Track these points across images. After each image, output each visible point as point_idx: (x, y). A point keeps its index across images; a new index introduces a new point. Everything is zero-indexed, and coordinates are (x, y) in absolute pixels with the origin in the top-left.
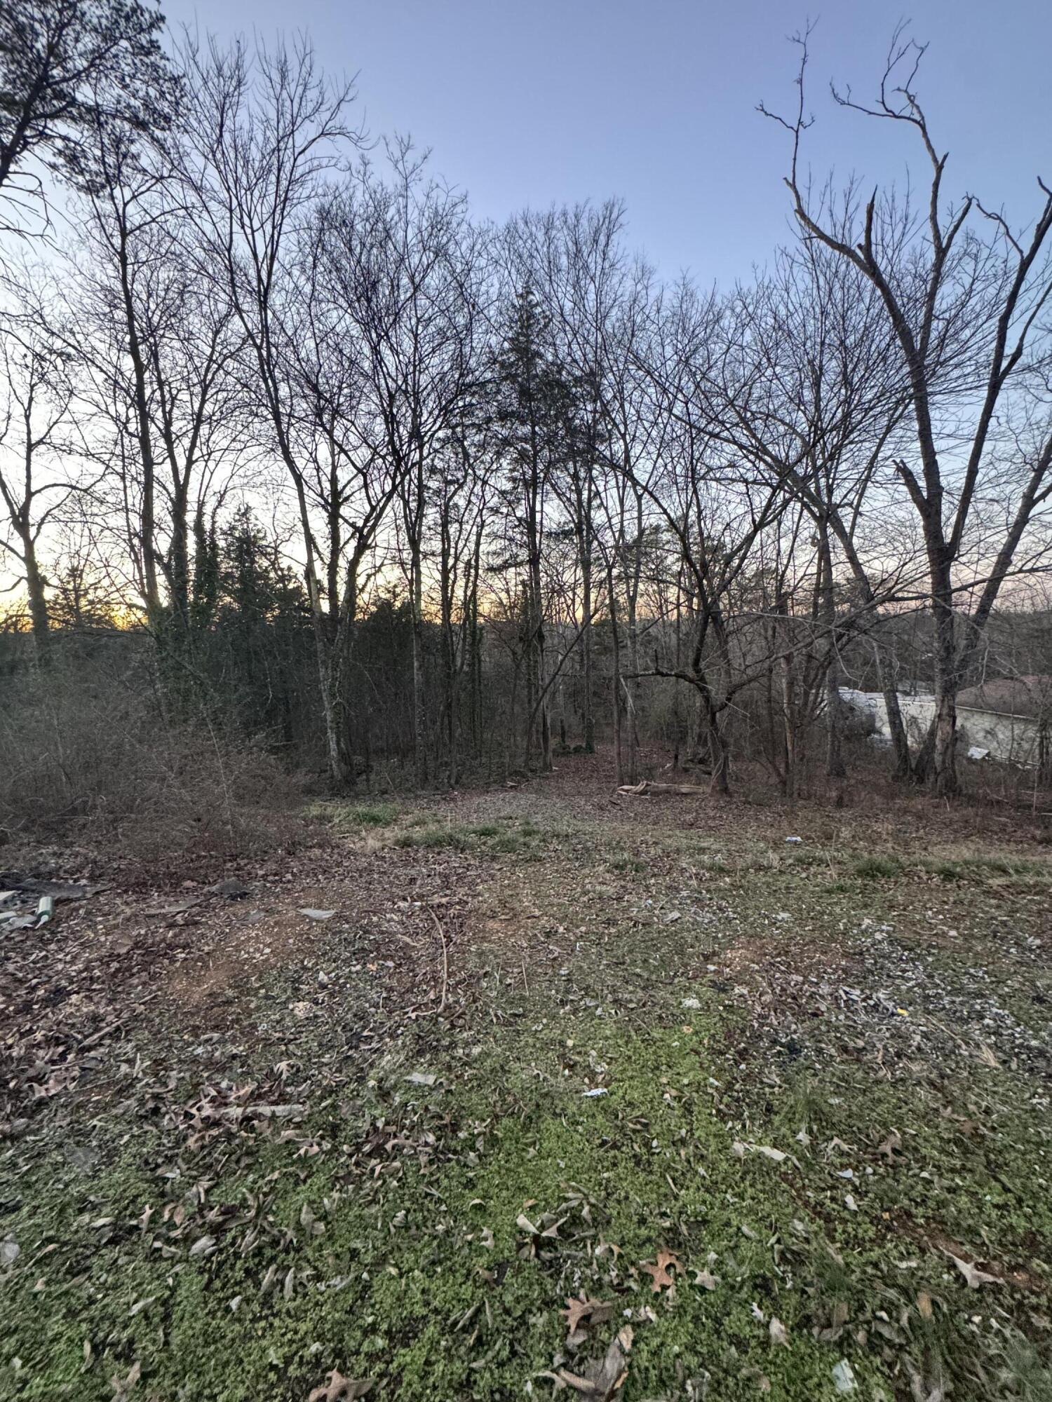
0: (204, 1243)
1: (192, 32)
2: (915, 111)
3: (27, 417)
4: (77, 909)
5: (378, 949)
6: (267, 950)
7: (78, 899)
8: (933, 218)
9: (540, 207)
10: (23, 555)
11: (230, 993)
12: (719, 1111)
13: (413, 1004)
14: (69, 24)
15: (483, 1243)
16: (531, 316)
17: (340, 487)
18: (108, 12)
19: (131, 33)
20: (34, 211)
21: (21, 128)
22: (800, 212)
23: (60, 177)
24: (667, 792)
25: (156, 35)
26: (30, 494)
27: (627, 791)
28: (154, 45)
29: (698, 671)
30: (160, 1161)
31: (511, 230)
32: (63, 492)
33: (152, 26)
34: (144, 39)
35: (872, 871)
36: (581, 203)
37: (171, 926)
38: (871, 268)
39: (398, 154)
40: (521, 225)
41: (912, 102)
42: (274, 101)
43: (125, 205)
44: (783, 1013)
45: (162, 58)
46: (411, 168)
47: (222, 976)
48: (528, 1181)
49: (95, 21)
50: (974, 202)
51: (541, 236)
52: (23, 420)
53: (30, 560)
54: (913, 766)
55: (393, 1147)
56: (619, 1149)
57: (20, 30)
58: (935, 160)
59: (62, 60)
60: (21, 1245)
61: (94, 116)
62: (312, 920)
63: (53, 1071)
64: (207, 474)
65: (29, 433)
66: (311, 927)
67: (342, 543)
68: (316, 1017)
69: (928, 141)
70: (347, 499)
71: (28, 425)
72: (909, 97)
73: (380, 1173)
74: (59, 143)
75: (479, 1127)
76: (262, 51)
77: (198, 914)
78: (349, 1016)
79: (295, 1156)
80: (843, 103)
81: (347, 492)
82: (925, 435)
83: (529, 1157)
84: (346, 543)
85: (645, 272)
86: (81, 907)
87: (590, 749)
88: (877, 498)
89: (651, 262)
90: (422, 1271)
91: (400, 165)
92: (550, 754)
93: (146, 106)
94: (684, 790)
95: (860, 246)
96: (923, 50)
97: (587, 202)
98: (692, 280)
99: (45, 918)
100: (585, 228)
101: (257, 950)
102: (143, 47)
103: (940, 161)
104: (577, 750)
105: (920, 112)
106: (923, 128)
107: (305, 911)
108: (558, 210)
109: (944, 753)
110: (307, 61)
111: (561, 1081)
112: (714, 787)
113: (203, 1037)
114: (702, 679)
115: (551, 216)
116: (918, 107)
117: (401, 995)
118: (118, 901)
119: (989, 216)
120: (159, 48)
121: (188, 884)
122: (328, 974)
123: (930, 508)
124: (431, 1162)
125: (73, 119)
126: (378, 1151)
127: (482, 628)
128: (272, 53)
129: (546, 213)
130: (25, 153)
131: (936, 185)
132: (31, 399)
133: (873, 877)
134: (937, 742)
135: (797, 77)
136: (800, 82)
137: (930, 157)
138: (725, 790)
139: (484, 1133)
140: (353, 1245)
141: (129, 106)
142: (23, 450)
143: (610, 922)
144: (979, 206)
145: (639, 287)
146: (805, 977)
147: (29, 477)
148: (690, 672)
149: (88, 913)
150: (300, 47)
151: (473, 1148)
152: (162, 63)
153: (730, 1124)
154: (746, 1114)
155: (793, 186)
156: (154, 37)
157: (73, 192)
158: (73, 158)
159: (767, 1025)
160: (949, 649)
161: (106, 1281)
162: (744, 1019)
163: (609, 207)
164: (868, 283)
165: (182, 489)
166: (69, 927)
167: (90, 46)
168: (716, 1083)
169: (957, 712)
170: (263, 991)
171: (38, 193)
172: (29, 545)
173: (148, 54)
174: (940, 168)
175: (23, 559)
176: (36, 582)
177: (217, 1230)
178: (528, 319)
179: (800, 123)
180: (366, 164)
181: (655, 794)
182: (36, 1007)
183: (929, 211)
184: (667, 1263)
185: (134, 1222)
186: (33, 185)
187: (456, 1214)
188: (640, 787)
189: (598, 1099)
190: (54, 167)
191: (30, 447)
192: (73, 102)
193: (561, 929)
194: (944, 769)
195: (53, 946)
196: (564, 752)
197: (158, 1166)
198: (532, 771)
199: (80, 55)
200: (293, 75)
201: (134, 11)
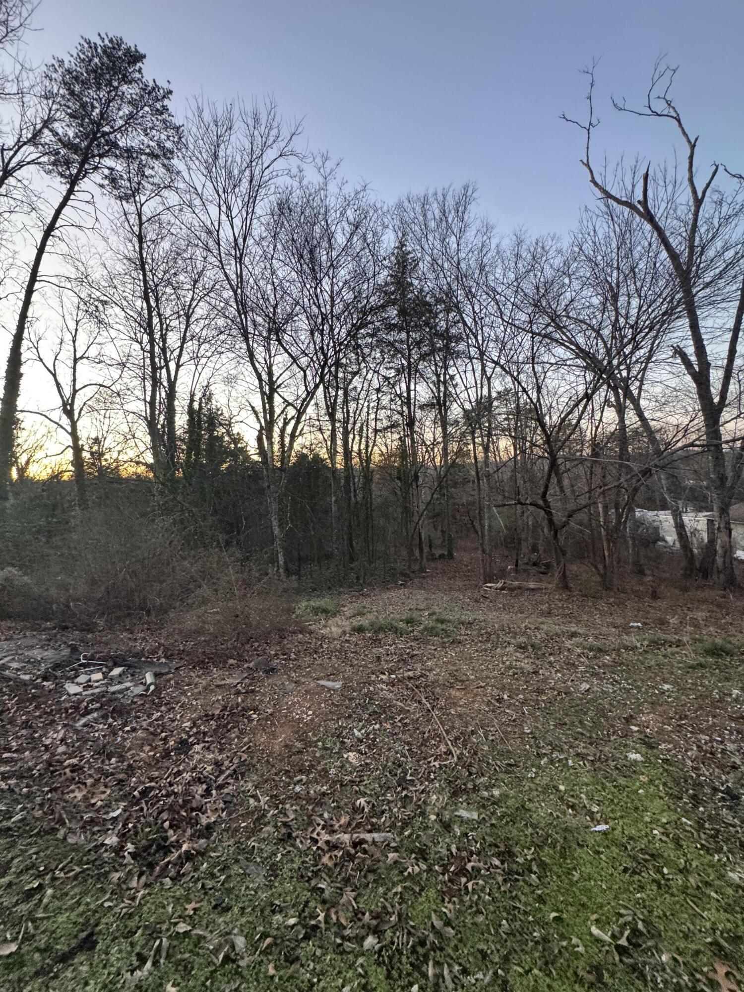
0: (370, 941)
1: (200, 101)
2: (671, 110)
3: (74, 342)
4: (169, 681)
5: (385, 712)
6: (310, 713)
7: (167, 673)
8: (691, 180)
9: (418, 191)
10: (70, 431)
11: (299, 745)
12: (702, 845)
13: (432, 755)
14: (114, 99)
15: (576, 949)
16: (406, 260)
17: (274, 379)
18: (138, 91)
19: (151, 102)
20: (89, 214)
21: (82, 164)
22: (593, 181)
23: (105, 192)
24: (520, 588)
25: (166, 102)
26: (75, 392)
27: (490, 587)
28: (165, 108)
29: (545, 501)
30: (310, 874)
31: (400, 206)
32: (95, 388)
33: (164, 97)
34: (158, 105)
35: (716, 651)
36: (446, 186)
37: (238, 693)
38: (649, 217)
39: (320, 164)
40: (406, 204)
41: (669, 105)
42: (250, 138)
43: (142, 205)
44: (709, 765)
45: (169, 115)
46: (329, 171)
47: (289, 731)
48: (585, 899)
49: (129, 96)
50: (721, 168)
51: (418, 209)
52: (72, 343)
53: (74, 434)
54: (698, 566)
55: (473, 868)
56: (639, 874)
57: (83, 106)
58: (689, 141)
59: (110, 121)
60: (246, 937)
61: (129, 154)
62: (329, 690)
63: (206, 803)
64: (197, 375)
65: (75, 351)
66: (332, 695)
67: (276, 416)
68: (367, 764)
69: (683, 130)
70: (279, 386)
71: (74, 347)
72: (667, 102)
73: (474, 889)
74: (106, 172)
75: (530, 854)
76: (242, 108)
77: (251, 684)
78: (390, 764)
79: (406, 874)
80: (621, 109)
81: (279, 382)
82: (694, 327)
83: (575, 879)
84: (279, 416)
85: (488, 229)
86: (171, 679)
87: (450, 556)
88: (655, 373)
89: (492, 221)
90: (540, 970)
91: (322, 170)
92: (425, 560)
93: (159, 145)
94: (532, 586)
95: (639, 202)
96: (675, 71)
97: (450, 186)
98: (525, 232)
99: (152, 688)
100: (450, 202)
101: (302, 712)
102: (158, 110)
103: (693, 141)
104: (441, 556)
105: (675, 111)
106: (679, 121)
107: (322, 682)
108: (431, 192)
109: (724, 557)
110: (272, 114)
111: (570, 818)
112: (557, 585)
113: (296, 779)
114: (549, 507)
115: (426, 197)
116: (674, 108)
117: (419, 748)
118: (192, 674)
119: (734, 176)
120: (168, 110)
121: (231, 661)
122: (359, 731)
123: (701, 379)
124: (505, 881)
125: (116, 156)
126: (462, 872)
127: (373, 471)
128: (249, 109)
129: (422, 194)
130: (86, 179)
131: (691, 158)
132: (76, 330)
133: (719, 656)
134: (718, 547)
135: (587, 95)
136: (590, 98)
137: (685, 140)
138: (566, 587)
139: (534, 859)
140: (482, 946)
141: (148, 146)
142: (70, 363)
143: (540, 691)
144: (726, 170)
145: (485, 238)
146: (711, 737)
147: (74, 380)
148: (541, 502)
149: (177, 683)
150: (268, 104)
151: (531, 871)
152: (169, 119)
153: (717, 857)
154: (725, 848)
155: (588, 165)
156: (165, 104)
157: (113, 201)
158: (113, 180)
159: (701, 775)
160: (723, 478)
161: (315, 969)
162: (682, 770)
163: (466, 188)
164: (648, 227)
165: (172, 385)
166: (168, 694)
167: (127, 112)
168: (689, 823)
169: (732, 526)
170: (320, 744)
171: (91, 202)
172: (74, 425)
173: (162, 113)
174: (693, 147)
175: (70, 434)
176: (77, 449)
177: (377, 932)
178: (403, 262)
179: (590, 124)
180: (301, 171)
181: (512, 590)
182: (172, 754)
183: (687, 175)
184: (725, 971)
185: (313, 922)
186: (88, 197)
187: (544, 925)
188: (500, 585)
189: (605, 833)
190: (102, 186)
191: (76, 360)
192: (116, 146)
193: (505, 697)
194: (725, 568)
195: (163, 708)
196: (432, 558)
197: (310, 879)
198: (413, 572)
199: (121, 118)
200: (263, 121)
201: (154, 89)
